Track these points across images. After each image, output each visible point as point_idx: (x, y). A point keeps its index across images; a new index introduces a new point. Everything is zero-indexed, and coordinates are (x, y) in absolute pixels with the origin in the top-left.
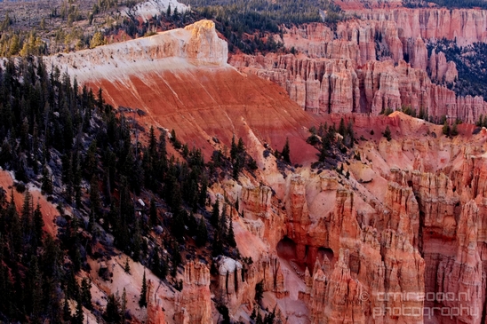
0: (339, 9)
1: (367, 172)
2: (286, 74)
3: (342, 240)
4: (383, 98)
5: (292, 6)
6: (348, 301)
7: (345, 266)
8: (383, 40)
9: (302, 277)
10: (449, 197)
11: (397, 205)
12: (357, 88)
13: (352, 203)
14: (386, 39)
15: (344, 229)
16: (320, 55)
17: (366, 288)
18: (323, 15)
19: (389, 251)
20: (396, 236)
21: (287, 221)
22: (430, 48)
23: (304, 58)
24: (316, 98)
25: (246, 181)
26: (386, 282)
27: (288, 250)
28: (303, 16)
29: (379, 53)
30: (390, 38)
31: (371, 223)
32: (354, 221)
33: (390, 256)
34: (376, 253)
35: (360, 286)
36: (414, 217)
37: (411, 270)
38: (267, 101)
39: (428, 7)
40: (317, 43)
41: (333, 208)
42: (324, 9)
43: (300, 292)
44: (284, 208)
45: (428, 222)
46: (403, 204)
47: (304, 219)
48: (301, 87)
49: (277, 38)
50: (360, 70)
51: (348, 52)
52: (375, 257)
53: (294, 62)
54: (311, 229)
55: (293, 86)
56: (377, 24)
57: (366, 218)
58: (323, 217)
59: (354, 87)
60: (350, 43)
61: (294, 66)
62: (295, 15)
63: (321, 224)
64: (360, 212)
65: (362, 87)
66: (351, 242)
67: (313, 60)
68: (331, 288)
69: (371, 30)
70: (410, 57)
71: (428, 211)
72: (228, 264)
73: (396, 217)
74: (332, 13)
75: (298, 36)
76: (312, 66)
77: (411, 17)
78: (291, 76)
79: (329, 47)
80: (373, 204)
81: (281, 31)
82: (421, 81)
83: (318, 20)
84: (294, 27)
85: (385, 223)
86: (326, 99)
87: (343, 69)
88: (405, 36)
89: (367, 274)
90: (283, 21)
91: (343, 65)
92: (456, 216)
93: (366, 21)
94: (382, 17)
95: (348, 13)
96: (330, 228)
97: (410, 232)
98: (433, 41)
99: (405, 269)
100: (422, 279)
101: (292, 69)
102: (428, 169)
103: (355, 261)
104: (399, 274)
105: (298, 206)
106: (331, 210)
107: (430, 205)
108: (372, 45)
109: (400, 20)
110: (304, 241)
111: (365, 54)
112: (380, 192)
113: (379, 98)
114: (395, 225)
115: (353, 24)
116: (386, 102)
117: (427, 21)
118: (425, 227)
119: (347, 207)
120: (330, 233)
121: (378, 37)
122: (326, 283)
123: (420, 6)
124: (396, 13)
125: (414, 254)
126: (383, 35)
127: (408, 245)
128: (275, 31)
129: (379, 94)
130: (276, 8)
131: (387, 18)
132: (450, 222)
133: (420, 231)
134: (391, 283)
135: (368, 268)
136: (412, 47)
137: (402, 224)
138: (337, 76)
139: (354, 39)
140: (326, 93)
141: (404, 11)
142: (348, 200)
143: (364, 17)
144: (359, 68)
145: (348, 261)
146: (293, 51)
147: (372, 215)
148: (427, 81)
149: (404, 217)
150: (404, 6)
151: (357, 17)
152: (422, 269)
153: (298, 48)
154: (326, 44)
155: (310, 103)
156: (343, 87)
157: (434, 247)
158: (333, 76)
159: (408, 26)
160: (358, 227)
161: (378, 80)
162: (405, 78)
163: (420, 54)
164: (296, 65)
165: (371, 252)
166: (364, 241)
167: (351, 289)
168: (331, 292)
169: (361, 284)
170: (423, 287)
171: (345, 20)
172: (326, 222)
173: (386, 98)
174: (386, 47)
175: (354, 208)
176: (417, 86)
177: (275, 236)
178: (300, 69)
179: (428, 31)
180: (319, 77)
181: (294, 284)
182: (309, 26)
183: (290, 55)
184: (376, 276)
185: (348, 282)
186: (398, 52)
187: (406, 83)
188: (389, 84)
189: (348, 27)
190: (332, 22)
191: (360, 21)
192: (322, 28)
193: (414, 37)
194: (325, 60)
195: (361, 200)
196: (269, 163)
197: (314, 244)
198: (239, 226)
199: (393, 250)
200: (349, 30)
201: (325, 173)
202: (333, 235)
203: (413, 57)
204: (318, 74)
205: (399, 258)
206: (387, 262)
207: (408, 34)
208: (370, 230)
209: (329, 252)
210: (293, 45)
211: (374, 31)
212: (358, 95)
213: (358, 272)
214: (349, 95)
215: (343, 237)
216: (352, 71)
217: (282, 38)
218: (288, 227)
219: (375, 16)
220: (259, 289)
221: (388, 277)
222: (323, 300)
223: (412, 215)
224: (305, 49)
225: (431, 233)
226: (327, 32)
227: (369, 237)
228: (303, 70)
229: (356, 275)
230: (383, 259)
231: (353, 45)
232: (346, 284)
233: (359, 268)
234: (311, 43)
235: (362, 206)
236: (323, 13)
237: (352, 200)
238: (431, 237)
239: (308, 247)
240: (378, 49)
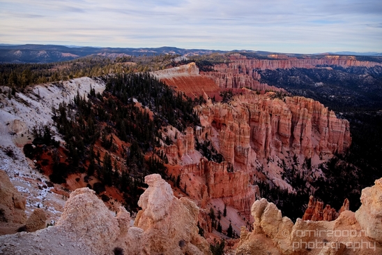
0: (229, 60)
1: (235, 104)
2: (215, 77)
5: (217, 58)
6: (230, 138)
10: (257, 111)
22: (253, 70)
23: (219, 73)
24: (223, 84)
25: (203, 106)
27: (214, 124)
28: (220, 61)
29: (240, 72)
30: (243, 67)
35: (233, 134)
38: (209, 85)
39: (253, 59)
40: (223, 69)
41: (226, 113)
42: (225, 60)
48: (219, 81)
49: (212, 68)
50: (235, 76)
51: (231, 71)
53: (217, 74)
55: (216, 80)
59: (233, 81)
60: (232, 69)
62: (217, 61)
65: (235, 81)
66: (231, 122)
67: (222, 74)
69: (238, 65)
70: (248, 73)
72: (198, 128)
74: (227, 61)
75: (218, 67)
77: (249, 62)
82: (251, 79)
83: (223, 63)
84: (217, 64)
86: (225, 84)
87: (230, 76)
90: (214, 63)
92: (259, 116)
93: (236, 63)
94: (241, 62)
95: (232, 61)
98: (254, 68)
102: (252, 103)
103: (232, 128)
109: (245, 63)
111: (236, 72)
112: (239, 109)
115: (233, 64)
117: (253, 63)
121: (239, 67)
123: (251, 59)
124: (245, 61)
126: (241, 67)
128: (212, 65)
129: (239, 83)
130: (212, 59)
132: (257, 117)
136: (249, 70)
140: (225, 82)
150: (247, 59)
151: (234, 62)
154: (226, 69)
155: (221, 85)
156: (230, 81)
157: (253, 124)
158: (227, 78)
159: (248, 64)
161: (239, 79)
162: (246, 79)
163: (251, 72)
165: (236, 125)
171: (231, 63)
173: (241, 84)
174: (242, 70)
176: (250, 81)
177: (211, 121)
178: (218, 76)
179: (253, 66)
180: (224, 78)
181: (216, 134)
182: (221, 64)
183: (216, 72)
186: (245, 71)
188: (242, 80)
189: (231, 65)
190: (227, 63)
192: (224, 65)
193: (249, 67)
194: (225, 73)
196: (210, 101)
198: (201, 118)
201: (224, 104)
202: (226, 120)
207: (247, 66)
209: (225, 125)
210: (217, 69)
212: (234, 83)
214: (231, 83)
216: (232, 76)
217: (214, 67)
219: (239, 62)
220: (206, 134)
222: (223, 137)
226: (226, 66)
234: (221, 69)
240: (239, 70)
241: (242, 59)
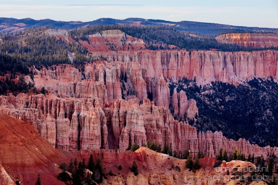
0: (86, 52)
2: (37, 113)
4: (130, 135)
5: (42, 48)
8: (129, 80)
12: (105, 126)
14: (131, 79)
16: (69, 95)
18: (72, 57)
22: (172, 87)
23: (54, 97)
24: (66, 136)
28: (53, 58)
29: (125, 92)
30: (135, 78)
38: (19, 140)
39: (169, 49)
40: (67, 84)
42: (72, 51)
48: (52, 125)
49: (28, 79)
50: (107, 109)
51: (96, 91)
53: (44, 101)
55: (44, 124)
56: (122, 65)
59: (102, 124)
60: (98, 83)
61: (45, 106)
62: (45, 57)
65: (110, 124)
67: (63, 100)
69: (117, 70)
70: (154, 96)
74: (79, 55)
75: (48, 77)
76: (62, 105)
77: (153, 59)
78: (42, 115)
79: (78, 87)
81: (31, 72)
82: (165, 118)
83: (66, 62)
84: (44, 68)
86: (75, 137)
87: (91, 108)
88: (148, 76)
90: (33, 62)
91: (91, 103)
93: (112, 62)
94: (127, 59)
95: (95, 55)
98: (175, 81)
101: (42, 108)
108: (118, 85)
109: (143, 62)
111: (112, 93)
113: (126, 135)
115: (100, 65)
116: (133, 139)
117: (168, 62)
121: (123, 77)
123: (162, 48)
124: (140, 55)
126: (128, 76)
128: (26, 72)
129: (125, 131)
130: (27, 50)
131: (131, 59)
136: (156, 87)
138: (86, 114)
139: (101, 79)
140: (75, 131)
141: (147, 53)
143: (110, 59)
144: (106, 106)
146: (44, 91)
148: (170, 118)
150: (147, 48)
151: (104, 59)
153: (49, 88)
154: (75, 85)
155: (61, 140)
156: (92, 125)
158: (82, 114)
159: (151, 67)
161: (125, 117)
162: (149, 116)
163: (163, 93)
164: (47, 104)
171: (92, 61)
173: (133, 134)
174: (131, 86)
176: (161, 123)
178: (50, 108)
179: (170, 71)
180: (69, 115)
182: (59, 68)
183: (41, 95)
186: (143, 90)
187: (151, 120)
188: (135, 121)
189: (95, 68)
190: (80, 64)
191: (106, 62)
192: (71, 70)
193: (157, 77)
194: (74, 99)
200: (96, 71)
203: (157, 95)
204: (68, 113)
207: (151, 74)
210: (43, 86)
211: (119, 72)
212: (106, 132)
214: (98, 132)
216: (100, 109)
217: (32, 78)
219: (120, 58)
224: (55, 89)
226: (75, 73)
228: (53, 109)
231: (100, 85)
234: (60, 84)
236: (71, 56)
240: (123, 88)
241: (132, 48)
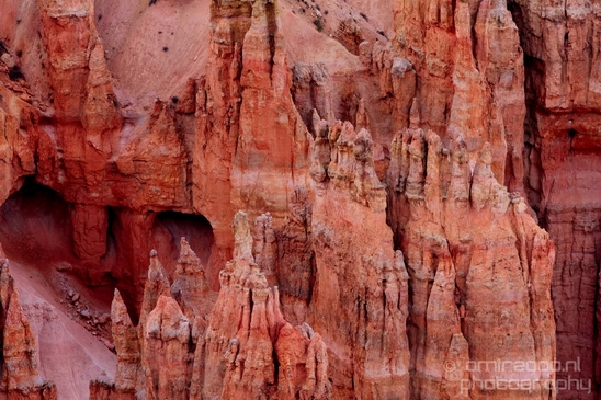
3: (243, 179)
7: (260, 278)
9: (101, 329)
11: (439, 37)
13: (271, 40)
15: (246, 137)
17: (341, 352)
19: (418, 211)
20: (442, 155)
21: (31, 121)
26: (416, 328)
31: (347, 111)
32: (283, 107)
33: (426, 229)
34: (371, 220)
36: (507, 78)
37: (502, 275)
43: (96, 387)
44: (16, 74)
45: (556, 93)
46: (463, 30)
47: (95, 110)
52: (367, 237)
54: (123, 146)
57: (329, 91)
58: (166, 97)
63: (161, 124)
64: (304, 72)
68: (212, 361)
71: (555, 54)
73: (440, 83)
80: (352, 39)
85: (400, 105)
89: (343, 300)
96: (196, 139)
97: (491, 134)
99: (479, 273)
100: (545, 307)
104: (461, 293)
105: (69, 61)
106: (195, 71)
107: (561, 30)
110: (102, 193)
114: (438, 111)
118: (547, 112)
119: (255, 55)
120: (197, 156)
122: (191, 345)
125: (512, 214)
127: (490, 184)
133: (531, 129)
134: (435, 329)
135: (345, 277)
137: (462, 108)
142: (257, 29)
145: (269, 256)
147: (350, 79)
149: (467, 79)
152: (545, 269)
160: (301, 126)
166: (326, 179)
167: (288, 361)
168: (211, 378)
169: (321, 342)
170: (549, 335)
172: (179, 114)
175: (279, 59)
184: (375, 308)
185: (275, 334)
195: (304, 26)
197: (137, 200)
199: (435, 205)
205: (456, 236)
206: (414, 252)
208: (345, 138)
213: (310, 296)
215: (244, 167)
218: (35, 144)
221: (419, 306)
223: (499, 72)
225: (572, 133)
227: (343, 164)
229: (300, 307)
230: (399, 242)
232: (266, 344)
233: (312, 281)
235: (309, 49)
237: (272, 26)
238: (573, 150)
239: (115, 214)
